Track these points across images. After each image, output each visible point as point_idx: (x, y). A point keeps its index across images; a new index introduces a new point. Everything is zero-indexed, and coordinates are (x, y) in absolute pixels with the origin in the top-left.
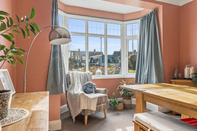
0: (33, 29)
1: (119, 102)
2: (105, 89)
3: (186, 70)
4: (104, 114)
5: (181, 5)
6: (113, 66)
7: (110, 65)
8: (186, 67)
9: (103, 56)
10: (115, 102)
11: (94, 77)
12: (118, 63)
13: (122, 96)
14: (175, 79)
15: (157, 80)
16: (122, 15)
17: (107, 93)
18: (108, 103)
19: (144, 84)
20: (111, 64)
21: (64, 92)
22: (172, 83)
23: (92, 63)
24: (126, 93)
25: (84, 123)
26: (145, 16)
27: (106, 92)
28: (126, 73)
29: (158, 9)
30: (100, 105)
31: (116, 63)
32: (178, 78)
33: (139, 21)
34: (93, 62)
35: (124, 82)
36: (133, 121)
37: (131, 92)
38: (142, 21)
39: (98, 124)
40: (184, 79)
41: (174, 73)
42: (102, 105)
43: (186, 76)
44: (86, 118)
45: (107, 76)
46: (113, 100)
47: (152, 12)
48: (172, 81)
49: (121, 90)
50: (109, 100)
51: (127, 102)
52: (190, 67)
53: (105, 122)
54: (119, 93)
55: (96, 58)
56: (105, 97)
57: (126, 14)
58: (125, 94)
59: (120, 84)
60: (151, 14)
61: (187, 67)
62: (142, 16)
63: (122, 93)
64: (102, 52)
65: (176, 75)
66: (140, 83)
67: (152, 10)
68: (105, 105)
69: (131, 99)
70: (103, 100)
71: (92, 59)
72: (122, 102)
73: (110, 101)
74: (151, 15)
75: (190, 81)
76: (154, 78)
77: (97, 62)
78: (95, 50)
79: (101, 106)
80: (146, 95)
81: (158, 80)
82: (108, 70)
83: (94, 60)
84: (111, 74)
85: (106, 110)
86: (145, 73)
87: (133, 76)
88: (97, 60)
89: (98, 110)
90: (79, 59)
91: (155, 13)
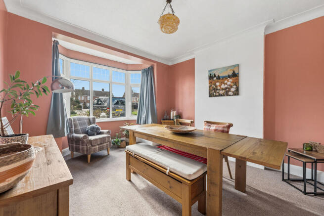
0: (45, 91)
1: (122, 141)
2: (107, 130)
3: (172, 113)
4: (107, 152)
7: (117, 107)
8: (172, 111)
10: (118, 141)
11: (97, 120)
13: (125, 136)
14: (164, 120)
16: (127, 65)
18: (111, 143)
19: (143, 124)
21: (66, 135)
23: (98, 105)
25: (87, 162)
26: (145, 69)
27: (109, 133)
28: (130, 115)
29: (154, 66)
30: (103, 145)
32: (167, 119)
33: (140, 72)
34: (100, 104)
35: (127, 123)
36: (126, 152)
38: (143, 73)
40: (170, 119)
41: (164, 115)
42: (105, 144)
43: (172, 118)
44: (89, 156)
45: (111, 119)
46: (116, 140)
48: (162, 122)
49: (124, 131)
52: (174, 111)
53: (108, 158)
54: (122, 133)
55: (104, 99)
56: (108, 137)
57: (130, 65)
60: (148, 68)
62: (143, 68)
63: (124, 133)
65: (165, 117)
66: (140, 124)
67: (150, 66)
68: (108, 144)
70: (106, 140)
71: (99, 100)
72: (124, 140)
74: (149, 70)
75: (173, 121)
76: (150, 120)
77: (104, 103)
78: (103, 90)
81: (153, 121)
83: (101, 101)
84: (117, 116)
85: (109, 149)
86: (144, 116)
87: (135, 118)
88: (105, 101)
89: (101, 149)
90: (83, 99)
91: (152, 68)
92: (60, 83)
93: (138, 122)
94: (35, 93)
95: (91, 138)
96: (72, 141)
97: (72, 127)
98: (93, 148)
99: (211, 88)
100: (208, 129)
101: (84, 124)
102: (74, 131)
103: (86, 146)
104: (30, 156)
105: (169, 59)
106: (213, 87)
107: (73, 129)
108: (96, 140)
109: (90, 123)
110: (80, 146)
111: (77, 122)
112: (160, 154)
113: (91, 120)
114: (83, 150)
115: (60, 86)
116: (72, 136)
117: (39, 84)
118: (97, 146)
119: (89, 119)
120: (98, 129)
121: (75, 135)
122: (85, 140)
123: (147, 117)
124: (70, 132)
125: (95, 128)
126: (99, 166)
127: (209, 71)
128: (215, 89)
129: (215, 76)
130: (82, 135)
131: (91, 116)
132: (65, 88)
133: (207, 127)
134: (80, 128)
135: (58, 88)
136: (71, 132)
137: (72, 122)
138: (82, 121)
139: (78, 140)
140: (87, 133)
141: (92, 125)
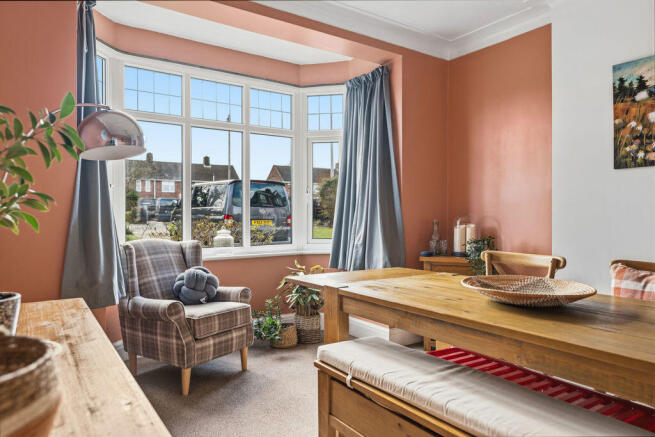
0: (68, 144)
1: (285, 325)
2: (243, 288)
3: (458, 231)
4: (239, 362)
5: (448, 59)
6: (269, 215)
7: (258, 211)
8: (458, 223)
9: (237, 184)
10: (274, 325)
11: (207, 254)
12: (284, 206)
13: (293, 308)
14: (430, 255)
15: (387, 259)
16: (296, 66)
17: (249, 299)
18: (251, 330)
19: (354, 269)
20: (262, 211)
21: (117, 302)
22: (425, 266)
23: (198, 206)
24: (305, 299)
25: (181, 392)
26: (358, 80)
27: (246, 297)
28: (306, 238)
29: (392, 65)
30: (229, 336)
31: (279, 206)
32: (439, 254)
33: (343, 89)
34: (201, 203)
35: (299, 266)
36: (316, 365)
37: (318, 294)
38: (351, 91)
39: (222, 390)
40: (453, 254)
42: (235, 335)
43: (457, 248)
44: (187, 374)
45: (248, 249)
46: (266, 321)
47: (377, 69)
48: (422, 262)
49: (289, 291)
50: (255, 321)
51: (307, 324)
52: (466, 222)
53: (244, 382)
54: (284, 300)
55: (212, 188)
56: (244, 311)
57: (305, 66)
58: (301, 301)
59: (290, 273)
60: (373, 73)
61: (461, 224)
62: (352, 76)
63: (292, 298)
64: (232, 168)
65: (433, 244)
66: (344, 270)
67: (378, 65)
68: (242, 335)
69: (318, 314)
70: (237, 320)
71: (197, 191)
72: (292, 324)
73: (259, 324)
74: (374, 80)
75: (464, 261)
76: (379, 254)
77: (215, 200)
78: (207, 160)
79: (232, 339)
80: (347, 297)
81: (390, 259)
82: (252, 231)
83: (204, 196)
84: (263, 241)
85: (246, 350)
86: (357, 239)
87: (326, 247)
88: (217, 195)
89: (223, 350)
90: (148, 189)
91: (385, 73)
92: (101, 127)
93: (336, 262)
94: (38, 149)
95: (191, 311)
96: (132, 319)
97: (132, 276)
98: (199, 346)
99: (626, 134)
100: (635, 292)
101: (167, 265)
102: (137, 288)
103: (178, 338)
104: (48, 390)
105: (447, 37)
106: (633, 130)
107: (136, 279)
108: (208, 318)
109: (185, 264)
110: (159, 338)
111: (148, 258)
112: (458, 384)
113: (188, 252)
114: (167, 352)
115: (104, 138)
116: (135, 305)
117: (52, 118)
118: (211, 342)
119: (182, 251)
120: (210, 282)
121: (142, 301)
122: (173, 319)
123: (368, 244)
124: (127, 291)
125: (203, 278)
126: (217, 410)
127: (616, 68)
128: (640, 137)
129: (642, 85)
130: (165, 303)
131: (187, 241)
132: (117, 142)
133: (629, 284)
134: (155, 278)
135: (97, 144)
136: (131, 292)
137: (131, 259)
138: (160, 256)
139: (151, 317)
140: (175, 294)
141: (192, 270)
